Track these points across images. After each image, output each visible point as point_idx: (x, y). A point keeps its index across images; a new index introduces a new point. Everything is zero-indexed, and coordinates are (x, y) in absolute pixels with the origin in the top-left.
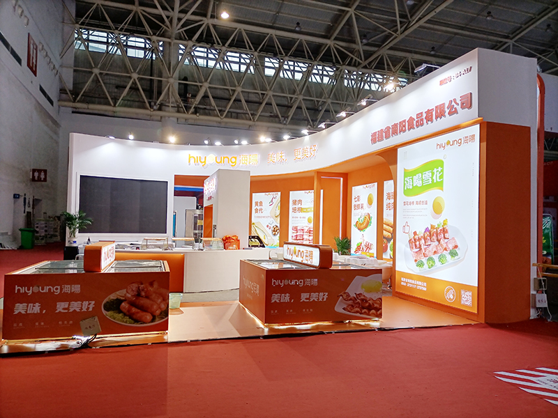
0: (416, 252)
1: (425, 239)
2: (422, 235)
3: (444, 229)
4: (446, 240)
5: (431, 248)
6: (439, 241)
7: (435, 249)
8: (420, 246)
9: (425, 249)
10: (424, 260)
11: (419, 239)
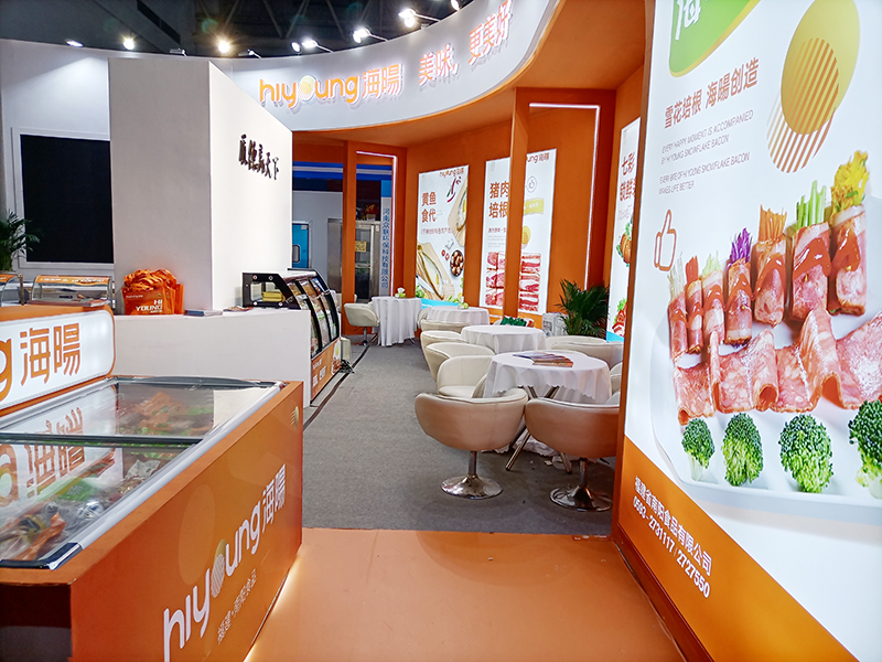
0: (689, 371)
1: (728, 304)
2: (717, 279)
3: (834, 233)
4: (842, 324)
5: (749, 358)
6: (795, 322)
7: (766, 376)
8: (706, 341)
9: (725, 362)
10: (716, 424)
11: (706, 305)
